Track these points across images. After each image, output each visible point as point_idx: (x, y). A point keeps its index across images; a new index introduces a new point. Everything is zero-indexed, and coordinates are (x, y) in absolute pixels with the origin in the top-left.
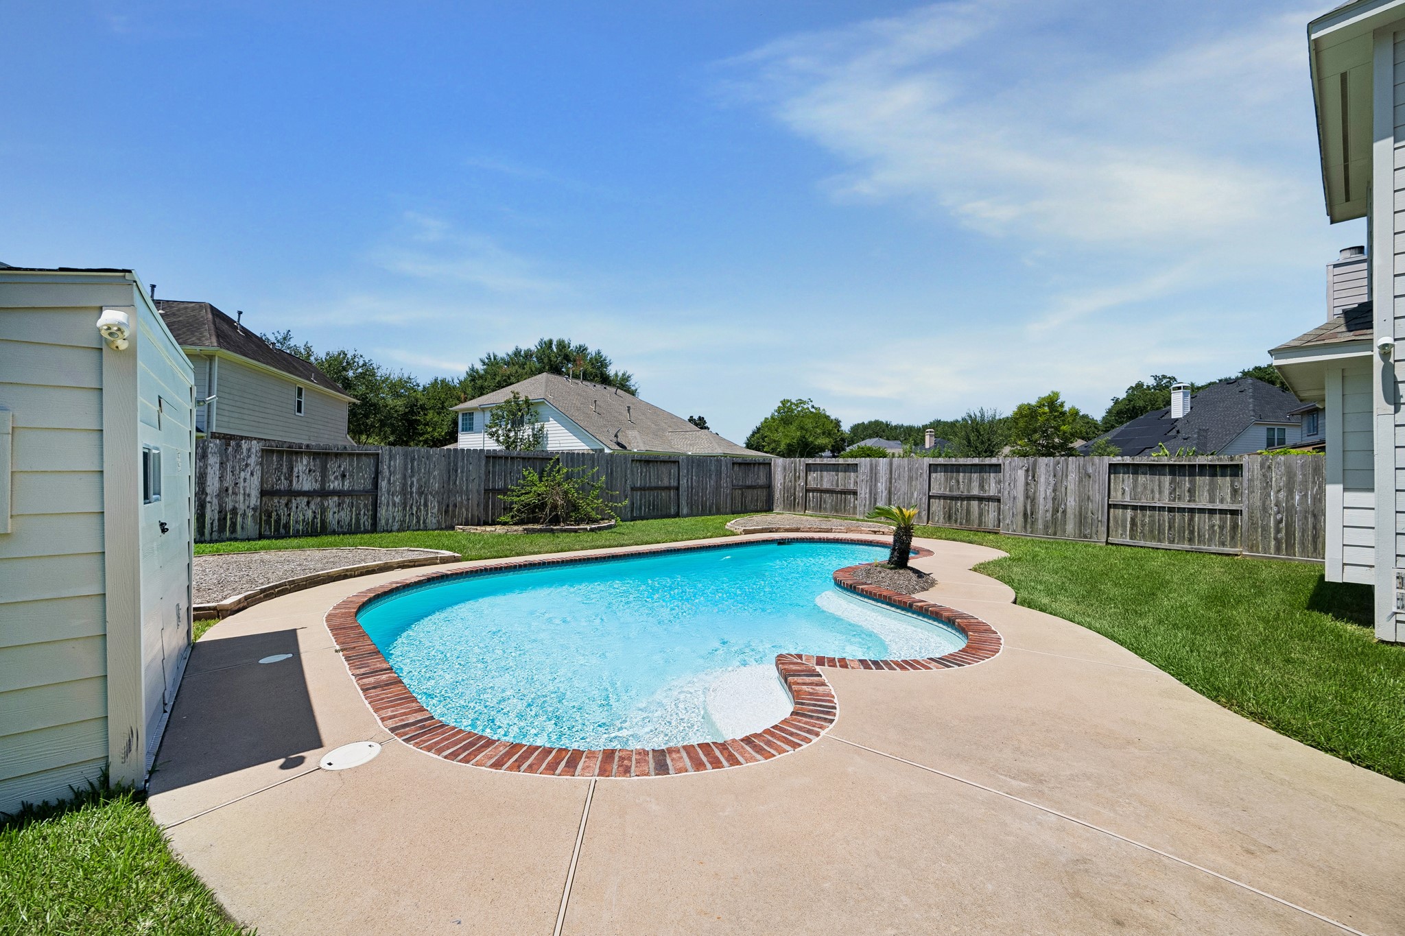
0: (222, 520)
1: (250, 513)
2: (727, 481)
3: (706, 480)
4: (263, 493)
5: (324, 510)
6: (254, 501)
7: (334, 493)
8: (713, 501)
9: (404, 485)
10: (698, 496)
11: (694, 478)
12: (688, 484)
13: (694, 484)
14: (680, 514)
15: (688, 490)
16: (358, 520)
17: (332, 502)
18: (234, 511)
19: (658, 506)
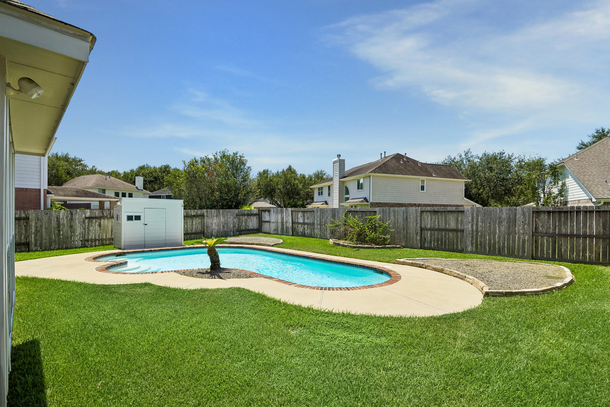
0: (286, 229)
1: (290, 228)
2: (524, 228)
3: (494, 225)
4: (293, 223)
5: (304, 229)
6: (291, 225)
7: (307, 224)
8: (504, 244)
9: (320, 222)
10: (485, 238)
11: (480, 224)
12: (473, 229)
13: (480, 229)
14: (464, 250)
15: (473, 233)
16: (311, 233)
17: (306, 226)
18: (288, 227)
19: (445, 242)
